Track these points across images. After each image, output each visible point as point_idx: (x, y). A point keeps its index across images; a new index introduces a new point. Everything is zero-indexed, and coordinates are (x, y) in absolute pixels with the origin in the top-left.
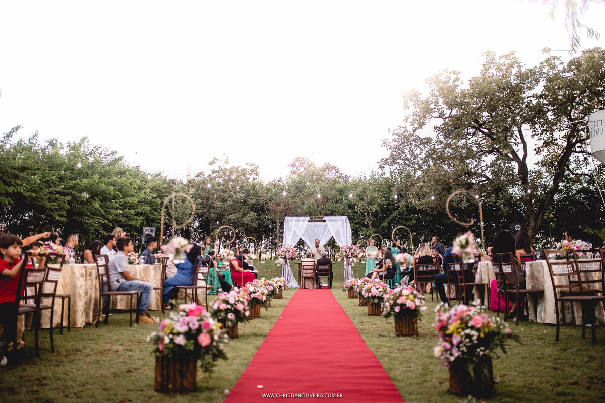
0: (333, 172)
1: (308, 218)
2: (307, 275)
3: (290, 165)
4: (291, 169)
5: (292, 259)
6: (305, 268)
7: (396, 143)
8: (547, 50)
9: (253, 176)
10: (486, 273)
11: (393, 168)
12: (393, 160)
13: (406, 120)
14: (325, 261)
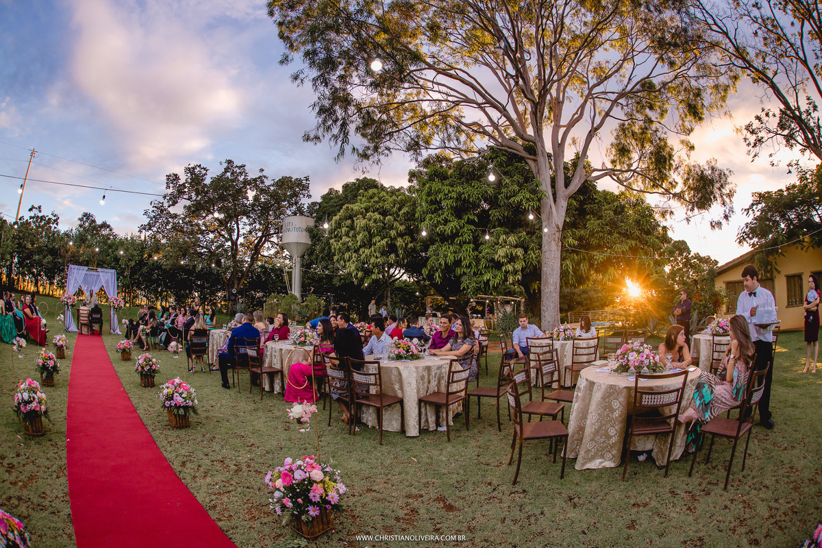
0: (108, 229)
1: (86, 268)
2: (83, 322)
3: (79, 219)
4: (79, 222)
5: (72, 306)
6: (82, 315)
7: (154, 214)
8: (262, 170)
9: (55, 225)
10: (278, 358)
11: (148, 234)
12: (150, 226)
13: (165, 197)
14: (97, 310)
